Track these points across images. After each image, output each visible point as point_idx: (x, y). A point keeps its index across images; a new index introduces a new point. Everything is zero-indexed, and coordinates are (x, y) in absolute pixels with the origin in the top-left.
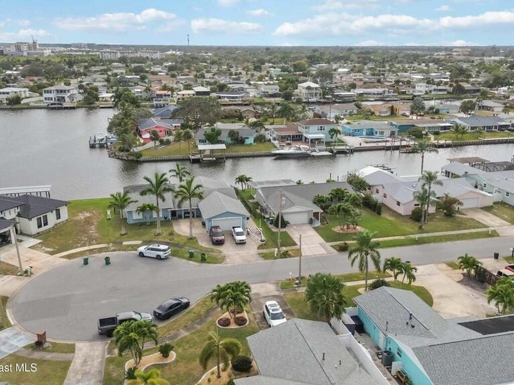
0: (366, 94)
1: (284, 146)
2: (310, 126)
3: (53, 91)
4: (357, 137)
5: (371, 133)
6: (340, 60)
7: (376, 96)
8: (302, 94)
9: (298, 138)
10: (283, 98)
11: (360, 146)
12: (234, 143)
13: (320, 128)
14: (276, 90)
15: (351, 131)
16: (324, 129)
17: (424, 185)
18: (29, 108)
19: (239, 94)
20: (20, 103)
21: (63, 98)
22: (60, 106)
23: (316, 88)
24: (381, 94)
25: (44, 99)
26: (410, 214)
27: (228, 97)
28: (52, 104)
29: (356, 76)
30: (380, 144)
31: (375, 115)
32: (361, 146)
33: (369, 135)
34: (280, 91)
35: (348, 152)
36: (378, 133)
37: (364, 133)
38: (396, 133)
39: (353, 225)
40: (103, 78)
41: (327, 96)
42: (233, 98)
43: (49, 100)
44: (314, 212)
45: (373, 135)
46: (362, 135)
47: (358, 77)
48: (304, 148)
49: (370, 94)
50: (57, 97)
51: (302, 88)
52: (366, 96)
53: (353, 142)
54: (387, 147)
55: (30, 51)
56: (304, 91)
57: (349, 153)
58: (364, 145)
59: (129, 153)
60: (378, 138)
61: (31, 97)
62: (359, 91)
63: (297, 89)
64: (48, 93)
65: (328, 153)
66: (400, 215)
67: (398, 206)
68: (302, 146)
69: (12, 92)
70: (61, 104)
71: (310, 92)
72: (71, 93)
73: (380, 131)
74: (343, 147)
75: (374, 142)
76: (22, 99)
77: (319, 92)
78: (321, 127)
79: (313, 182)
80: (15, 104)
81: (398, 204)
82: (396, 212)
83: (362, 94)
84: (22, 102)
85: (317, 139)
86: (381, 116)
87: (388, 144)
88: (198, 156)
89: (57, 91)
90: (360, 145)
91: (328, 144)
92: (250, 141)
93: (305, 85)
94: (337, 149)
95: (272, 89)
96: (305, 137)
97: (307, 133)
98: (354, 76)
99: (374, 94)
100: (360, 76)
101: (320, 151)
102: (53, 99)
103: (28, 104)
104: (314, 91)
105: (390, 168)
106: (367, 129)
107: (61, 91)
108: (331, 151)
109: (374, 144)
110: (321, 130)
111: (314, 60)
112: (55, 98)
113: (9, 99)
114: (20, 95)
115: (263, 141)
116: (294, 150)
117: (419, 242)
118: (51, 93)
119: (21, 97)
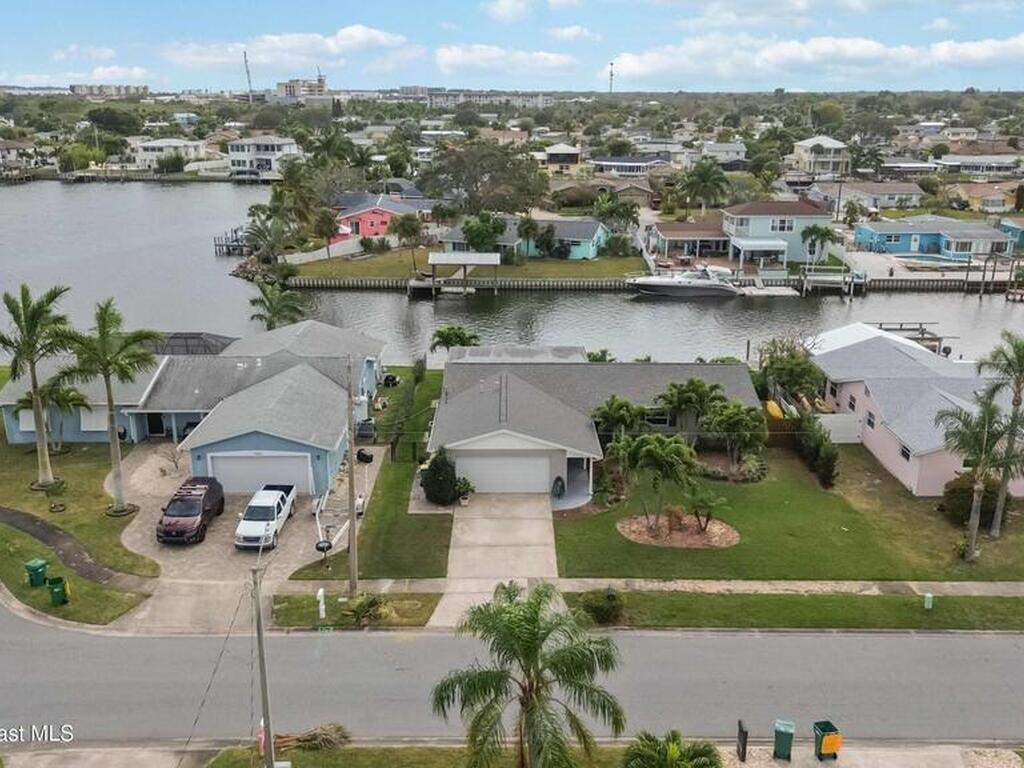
0: (966, 167)
1: (668, 267)
2: (752, 218)
3: (249, 145)
4: (891, 257)
5: (933, 245)
6: (935, 110)
7: (992, 173)
8: (801, 165)
9: (717, 249)
10: (750, 171)
11: (888, 278)
12: (543, 256)
13: (778, 224)
14: (738, 153)
15: (876, 239)
16: (790, 228)
17: (995, 389)
18: (197, 179)
19: (646, 162)
20: (182, 170)
21: (268, 162)
22: (253, 177)
23: (838, 151)
24: (1007, 168)
25: (230, 163)
26: (941, 494)
27: (619, 169)
28: (239, 173)
29: (958, 134)
30: (949, 276)
31: (972, 210)
32: (894, 277)
33: (928, 252)
34: (746, 157)
35: (847, 290)
36: (953, 246)
37: (915, 246)
38: (1010, 248)
39: (697, 515)
40: (385, 133)
41: (860, 170)
42: (631, 169)
43: (239, 165)
44: (569, 456)
45: (938, 251)
46: (909, 251)
47: (963, 136)
48: (717, 273)
49: (977, 168)
50: (258, 160)
51: (802, 151)
52: (966, 172)
53: (870, 266)
54: (969, 284)
55: (312, 97)
56: (808, 157)
57: (848, 294)
58: (902, 274)
59: (270, 266)
60: (950, 261)
61: (208, 160)
62: (949, 160)
63: (791, 152)
64: (238, 150)
65: (790, 292)
66: (907, 493)
67: (904, 460)
68: (710, 268)
69: (170, 146)
70: (257, 174)
71: (820, 160)
72: (286, 152)
73: (960, 241)
74: (838, 278)
75: (936, 270)
76: (188, 162)
77: (846, 160)
78: (783, 222)
79: (649, 359)
80: (172, 172)
81: (906, 454)
82: (896, 481)
83: (959, 166)
84: (187, 168)
85: (767, 253)
86: (987, 213)
87: (975, 277)
88: (428, 283)
89: (258, 147)
90: (891, 274)
91: (793, 267)
92: (587, 250)
93: (809, 143)
94: (815, 281)
95: (727, 152)
96: (735, 247)
97: (740, 235)
98: (954, 134)
99: (990, 168)
100: (967, 134)
101: (767, 284)
102: (248, 164)
103: (195, 173)
104: (830, 158)
105: (939, 336)
106: (922, 235)
107: (267, 148)
108: (799, 287)
109: (934, 273)
110: (782, 229)
111: (872, 108)
112: (251, 162)
113: (160, 162)
114: (186, 154)
115: (621, 254)
116: (688, 277)
117: (935, 618)
118: (243, 150)
119: (186, 158)
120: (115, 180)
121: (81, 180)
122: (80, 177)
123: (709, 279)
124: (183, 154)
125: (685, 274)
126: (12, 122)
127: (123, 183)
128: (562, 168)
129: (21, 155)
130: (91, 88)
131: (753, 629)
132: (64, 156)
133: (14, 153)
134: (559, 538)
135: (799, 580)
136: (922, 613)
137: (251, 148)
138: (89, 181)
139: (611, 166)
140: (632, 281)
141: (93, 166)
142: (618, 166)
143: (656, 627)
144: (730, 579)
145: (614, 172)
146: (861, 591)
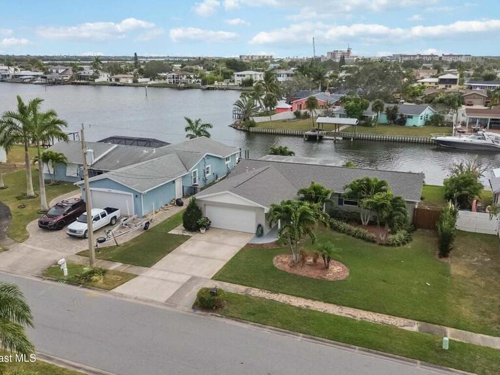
12: (390, 124)
59: (245, 122)
69: (248, 74)
76: (255, 82)
80: (247, 86)
84: (253, 85)
88: (317, 133)
92: (417, 121)
107: (292, 75)
113: (243, 81)
114: (256, 78)
115: (440, 125)
116: (471, 138)
117: (445, 357)
118: (280, 76)
119: (254, 80)
120: (222, 89)
121: (208, 89)
122: (209, 88)
123: (485, 140)
124: (254, 78)
125: (470, 136)
126: (202, 68)
127: (225, 90)
128: (446, 86)
129: (187, 78)
130: (248, 57)
131: (299, 334)
132: (204, 78)
133: (185, 76)
134: (236, 258)
135: (364, 310)
136: (437, 351)
137: (284, 75)
138: (212, 90)
139: (477, 86)
140: (434, 138)
141: (216, 83)
142: (482, 86)
143: (238, 319)
144: (315, 300)
145: (478, 89)
146: (404, 326)
